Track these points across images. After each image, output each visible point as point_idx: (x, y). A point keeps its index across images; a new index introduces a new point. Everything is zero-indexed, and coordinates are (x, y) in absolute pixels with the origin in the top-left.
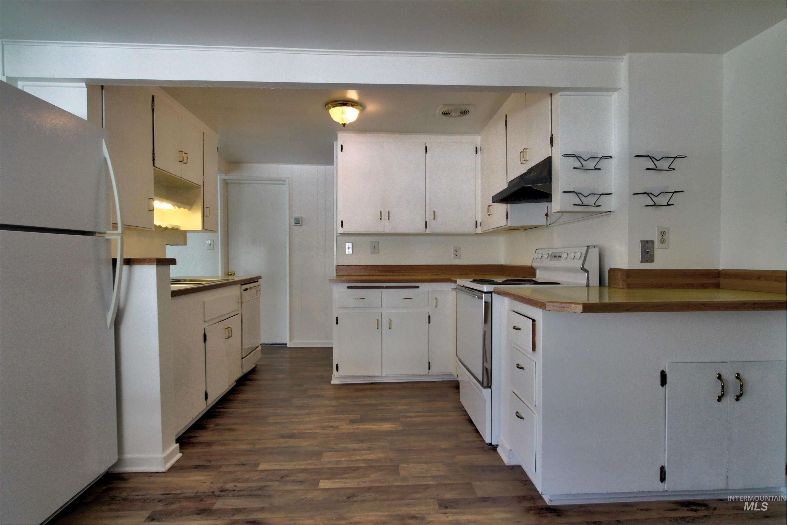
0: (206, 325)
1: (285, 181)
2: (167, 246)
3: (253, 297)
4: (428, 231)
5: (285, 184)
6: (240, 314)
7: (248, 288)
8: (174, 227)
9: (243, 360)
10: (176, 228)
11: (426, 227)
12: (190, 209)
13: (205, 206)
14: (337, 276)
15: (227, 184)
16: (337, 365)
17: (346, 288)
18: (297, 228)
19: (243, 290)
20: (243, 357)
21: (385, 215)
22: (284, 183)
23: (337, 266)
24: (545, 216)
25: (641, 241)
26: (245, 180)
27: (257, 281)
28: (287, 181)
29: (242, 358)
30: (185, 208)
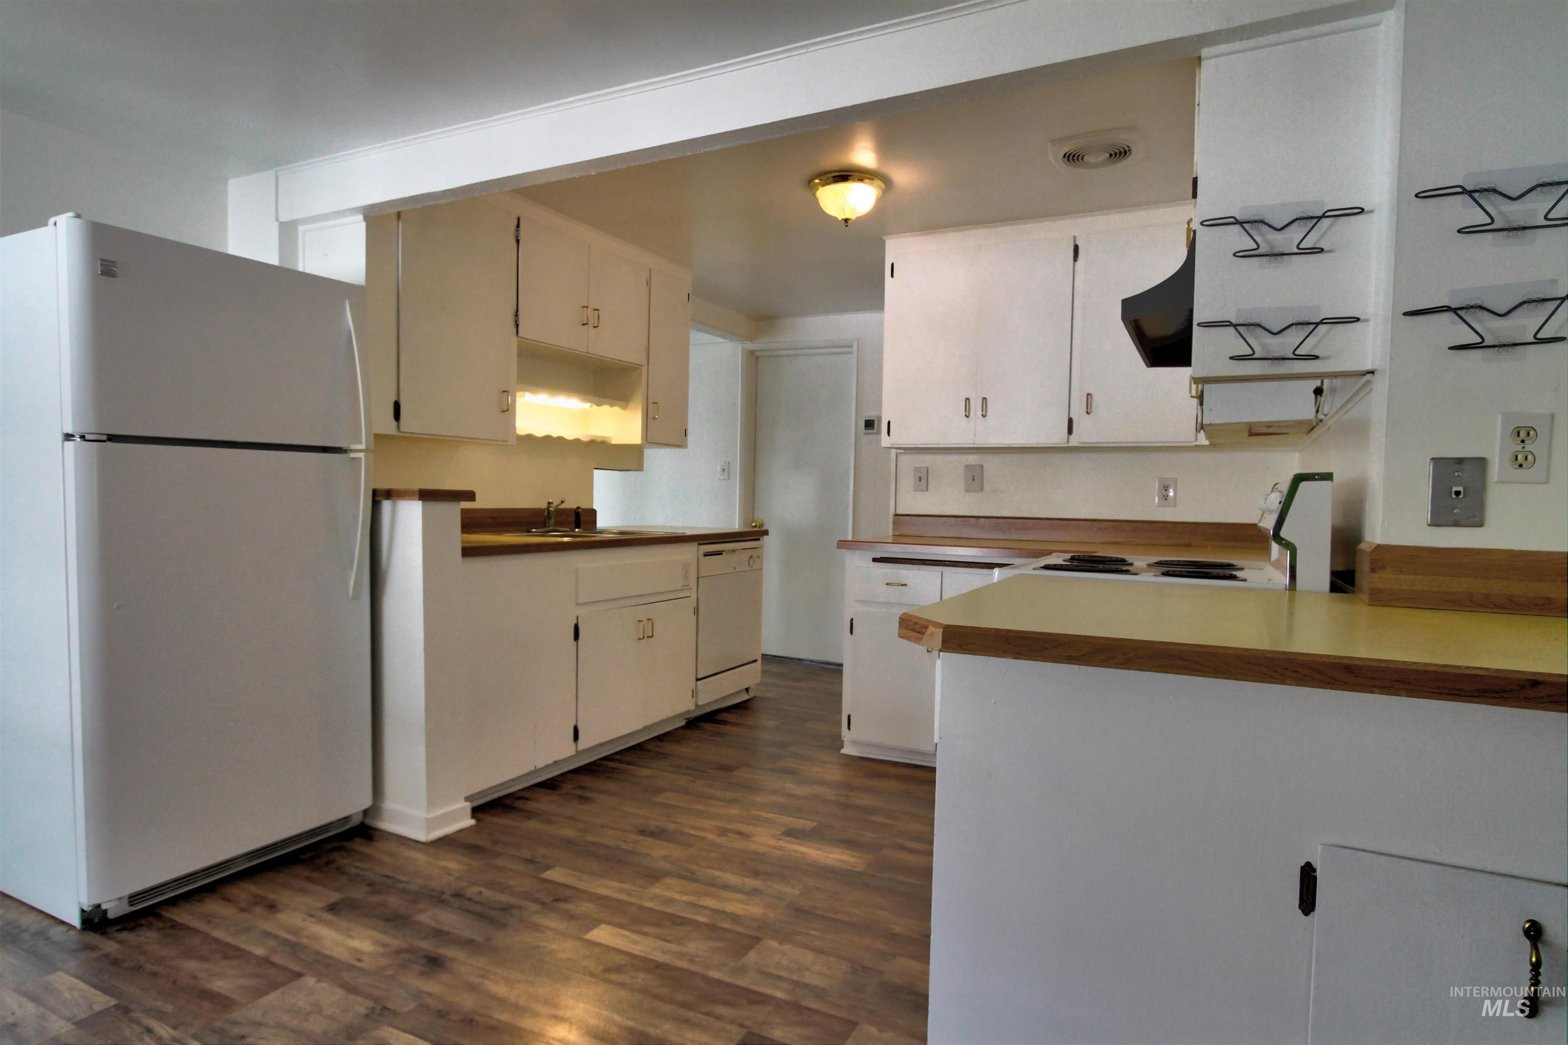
0: (582, 612)
1: (851, 347)
2: (595, 471)
3: (735, 569)
4: (1074, 441)
5: (851, 353)
6: (694, 596)
7: (724, 551)
8: (595, 438)
9: (699, 682)
10: (599, 440)
11: (1070, 431)
12: (625, 408)
13: (650, 402)
14: (893, 535)
15: (757, 358)
16: (849, 716)
17: (871, 560)
18: (867, 438)
19: (701, 555)
20: (699, 677)
21: (976, 406)
22: (850, 349)
23: (896, 515)
24: (1313, 396)
25: (1432, 459)
26: (787, 349)
27: (758, 540)
28: (855, 349)
29: (698, 680)
30: (612, 406)
